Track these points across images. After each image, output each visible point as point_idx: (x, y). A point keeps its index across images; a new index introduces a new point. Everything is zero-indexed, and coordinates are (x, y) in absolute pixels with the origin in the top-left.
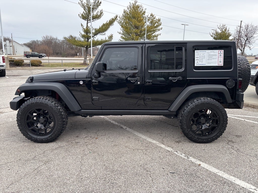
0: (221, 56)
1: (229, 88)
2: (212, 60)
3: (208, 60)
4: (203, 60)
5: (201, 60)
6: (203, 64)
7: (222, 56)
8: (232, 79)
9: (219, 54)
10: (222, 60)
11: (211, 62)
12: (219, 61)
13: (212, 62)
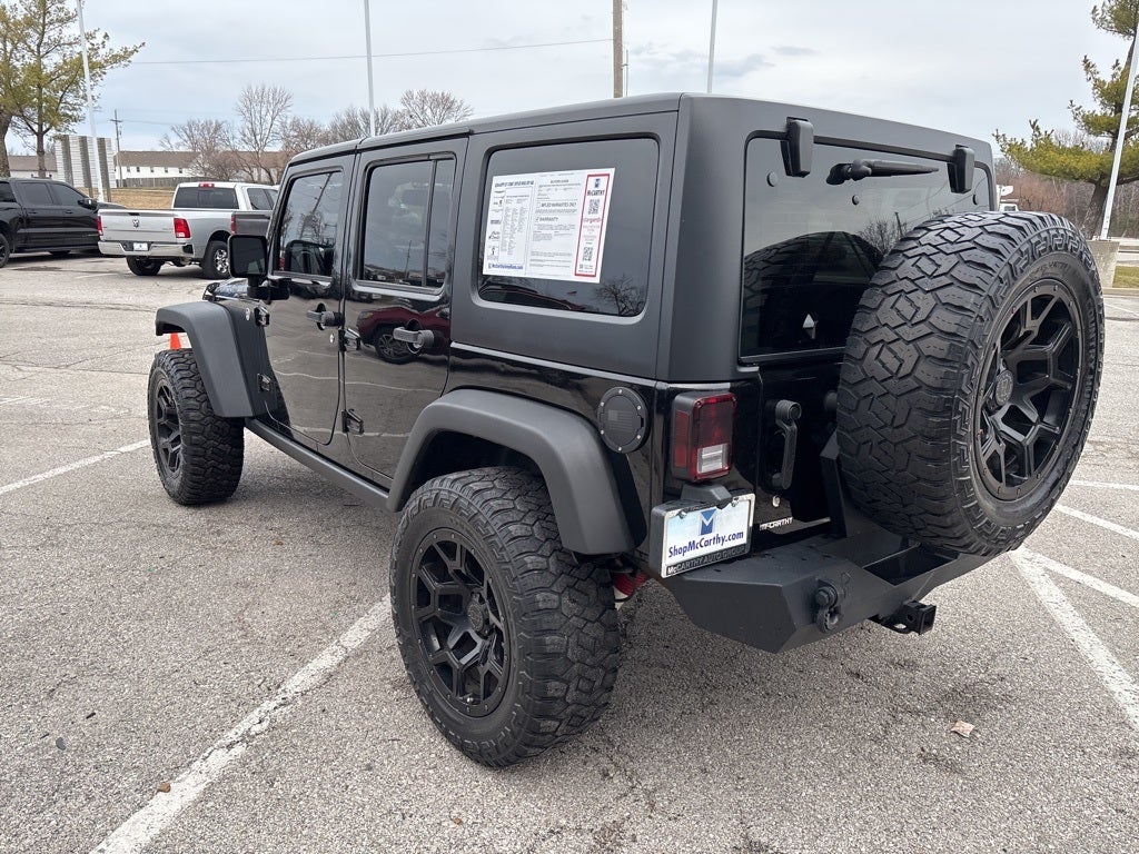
0: (595, 211)
1: (611, 444)
2: (549, 237)
3: (537, 237)
4: (517, 235)
5: (508, 240)
6: (511, 267)
7: (599, 215)
8: (631, 386)
9: (589, 198)
10: (595, 245)
11: (545, 254)
12: (583, 245)
13: (550, 255)
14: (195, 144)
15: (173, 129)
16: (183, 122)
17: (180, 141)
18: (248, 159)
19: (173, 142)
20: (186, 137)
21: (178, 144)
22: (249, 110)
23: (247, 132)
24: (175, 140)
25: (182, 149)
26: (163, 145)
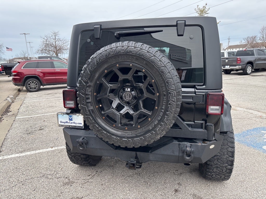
14: (248, 42)
15: (243, 39)
16: (246, 37)
17: (244, 41)
18: (260, 44)
19: (243, 42)
20: (246, 41)
21: (244, 42)
22: (263, 32)
23: (261, 37)
24: (243, 41)
25: (245, 43)
26: (240, 43)
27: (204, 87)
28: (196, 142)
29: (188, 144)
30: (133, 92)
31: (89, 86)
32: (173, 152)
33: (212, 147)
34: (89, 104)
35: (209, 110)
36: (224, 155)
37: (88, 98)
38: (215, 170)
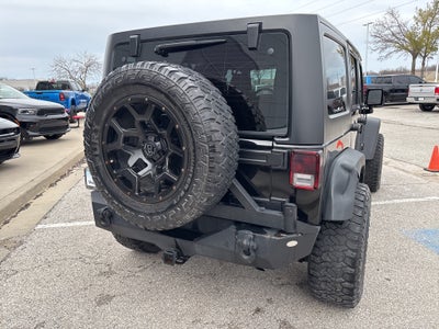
27: (287, 139)
28: (265, 233)
29: (250, 234)
30: (158, 143)
31: (96, 131)
32: (227, 244)
33: (292, 244)
34: (97, 158)
35: (295, 180)
36: (338, 262)
37: (95, 149)
38: (323, 286)
